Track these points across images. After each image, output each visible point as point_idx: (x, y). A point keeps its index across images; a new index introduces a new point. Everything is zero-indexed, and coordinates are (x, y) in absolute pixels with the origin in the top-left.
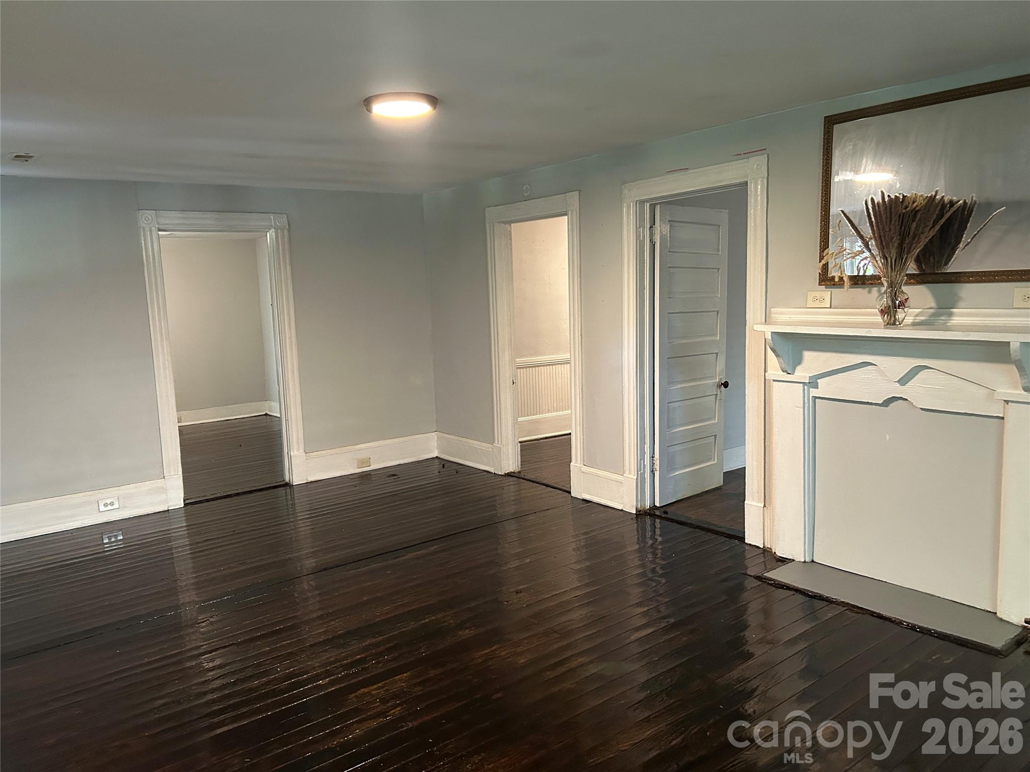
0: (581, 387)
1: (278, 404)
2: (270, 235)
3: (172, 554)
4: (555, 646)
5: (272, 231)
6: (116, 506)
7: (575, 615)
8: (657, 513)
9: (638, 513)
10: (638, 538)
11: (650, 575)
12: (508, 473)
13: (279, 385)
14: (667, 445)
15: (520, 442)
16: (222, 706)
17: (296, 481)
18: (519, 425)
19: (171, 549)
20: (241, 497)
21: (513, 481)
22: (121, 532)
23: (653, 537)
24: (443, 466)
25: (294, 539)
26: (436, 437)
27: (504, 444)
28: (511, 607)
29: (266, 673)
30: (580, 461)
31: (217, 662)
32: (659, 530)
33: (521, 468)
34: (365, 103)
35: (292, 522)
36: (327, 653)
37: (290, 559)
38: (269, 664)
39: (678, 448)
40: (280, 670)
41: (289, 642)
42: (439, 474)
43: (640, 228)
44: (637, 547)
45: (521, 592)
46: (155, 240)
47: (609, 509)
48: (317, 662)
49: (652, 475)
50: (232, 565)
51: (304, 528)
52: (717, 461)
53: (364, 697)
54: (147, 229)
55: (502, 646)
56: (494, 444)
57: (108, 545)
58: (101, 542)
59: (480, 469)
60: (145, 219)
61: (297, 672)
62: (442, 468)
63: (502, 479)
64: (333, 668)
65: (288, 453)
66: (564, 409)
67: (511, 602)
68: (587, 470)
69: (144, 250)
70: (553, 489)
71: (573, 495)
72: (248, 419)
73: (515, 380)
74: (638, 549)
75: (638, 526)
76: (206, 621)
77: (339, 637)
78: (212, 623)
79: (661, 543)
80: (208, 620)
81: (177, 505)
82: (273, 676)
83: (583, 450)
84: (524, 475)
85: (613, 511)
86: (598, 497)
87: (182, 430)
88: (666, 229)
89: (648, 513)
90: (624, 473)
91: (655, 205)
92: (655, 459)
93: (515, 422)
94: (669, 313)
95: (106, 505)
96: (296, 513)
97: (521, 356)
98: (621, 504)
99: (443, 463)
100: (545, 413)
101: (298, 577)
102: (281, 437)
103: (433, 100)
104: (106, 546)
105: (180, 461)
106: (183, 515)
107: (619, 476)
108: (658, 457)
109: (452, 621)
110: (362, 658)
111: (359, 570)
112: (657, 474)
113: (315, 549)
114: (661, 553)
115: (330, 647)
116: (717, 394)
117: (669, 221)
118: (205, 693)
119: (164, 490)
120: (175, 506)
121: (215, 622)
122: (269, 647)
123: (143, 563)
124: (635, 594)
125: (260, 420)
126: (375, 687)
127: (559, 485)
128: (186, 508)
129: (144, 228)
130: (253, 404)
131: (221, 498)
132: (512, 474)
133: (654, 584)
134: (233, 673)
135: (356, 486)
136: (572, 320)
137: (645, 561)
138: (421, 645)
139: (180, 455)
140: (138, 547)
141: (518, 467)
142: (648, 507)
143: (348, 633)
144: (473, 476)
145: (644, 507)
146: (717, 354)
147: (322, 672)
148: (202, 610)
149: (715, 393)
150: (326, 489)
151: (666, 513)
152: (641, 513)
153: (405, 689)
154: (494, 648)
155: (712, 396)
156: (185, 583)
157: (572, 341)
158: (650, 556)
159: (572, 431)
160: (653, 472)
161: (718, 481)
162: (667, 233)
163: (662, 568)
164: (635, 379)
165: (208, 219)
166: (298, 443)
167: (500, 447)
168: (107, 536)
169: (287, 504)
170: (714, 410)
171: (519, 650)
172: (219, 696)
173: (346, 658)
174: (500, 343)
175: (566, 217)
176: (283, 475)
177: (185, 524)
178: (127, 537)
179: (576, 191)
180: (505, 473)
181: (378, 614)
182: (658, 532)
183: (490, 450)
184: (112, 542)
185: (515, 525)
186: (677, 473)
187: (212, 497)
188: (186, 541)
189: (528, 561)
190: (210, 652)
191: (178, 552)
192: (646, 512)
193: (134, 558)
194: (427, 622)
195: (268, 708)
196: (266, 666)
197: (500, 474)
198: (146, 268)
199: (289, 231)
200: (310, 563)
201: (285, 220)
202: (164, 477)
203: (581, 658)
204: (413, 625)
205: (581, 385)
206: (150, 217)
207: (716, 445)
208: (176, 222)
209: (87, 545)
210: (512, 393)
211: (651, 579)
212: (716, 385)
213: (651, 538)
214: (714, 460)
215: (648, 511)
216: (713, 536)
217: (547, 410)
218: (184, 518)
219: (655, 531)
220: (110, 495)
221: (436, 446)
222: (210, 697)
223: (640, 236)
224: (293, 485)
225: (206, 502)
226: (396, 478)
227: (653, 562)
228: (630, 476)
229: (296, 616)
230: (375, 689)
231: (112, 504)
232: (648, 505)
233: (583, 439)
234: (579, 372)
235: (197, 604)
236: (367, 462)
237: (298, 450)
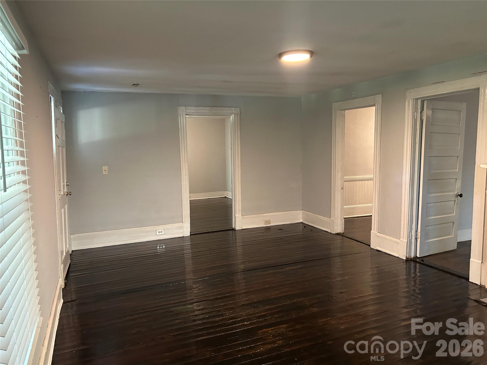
0: (378, 193)
1: (231, 193)
2: (232, 117)
3: (184, 256)
4: (360, 322)
5: (233, 116)
6: (163, 233)
7: (371, 308)
8: (418, 260)
9: (407, 259)
10: (406, 273)
11: (412, 293)
12: (337, 233)
13: (232, 184)
14: (425, 226)
15: (344, 218)
16: (203, 327)
17: (237, 228)
18: (344, 209)
19: (183, 254)
20: (214, 233)
21: (340, 237)
22: (164, 245)
23: (415, 272)
24: (305, 227)
25: (235, 255)
26: (302, 212)
27: (336, 219)
28: (338, 300)
29: (222, 315)
30: (376, 230)
31: (201, 307)
32: (418, 269)
33: (344, 231)
34: (279, 56)
35: (235, 247)
36: (249, 310)
37: (233, 264)
38: (223, 311)
39: (431, 227)
40: (228, 314)
41: (232, 302)
42: (303, 231)
43: (415, 112)
44: (405, 277)
45: (343, 293)
46: (184, 119)
47: (391, 256)
48: (244, 313)
49: (416, 240)
50: (209, 264)
51: (240, 250)
52: (454, 236)
53: (266, 333)
54: (181, 114)
55: (332, 318)
56: (331, 218)
57: (159, 250)
58: (156, 248)
59: (323, 230)
60: (181, 110)
61: (235, 317)
62: (304, 228)
63: (334, 236)
64: (252, 317)
65: (234, 215)
66: (368, 203)
67: (338, 297)
68: (380, 235)
69: (180, 123)
70: (361, 243)
71: (371, 247)
72: (218, 199)
73: (343, 187)
74: (406, 278)
75: (406, 266)
76: (197, 288)
77: (255, 303)
78: (199, 289)
79: (419, 276)
80: (198, 287)
81: (187, 235)
82: (225, 317)
83: (378, 225)
84: (346, 235)
85: (393, 257)
86: (385, 249)
87: (191, 202)
88: (430, 113)
89: (413, 260)
90: (400, 238)
91: (424, 100)
92: (418, 232)
93: (342, 208)
94: (429, 157)
95: (159, 232)
96: (237, 243)
97: (347, 176)
98: (398, 254)
99: (305, 226)
100: (358, 205)
101: (237, 273)
102: (232, 207)
103: (312, 53)
104: (158, 250)
105: (189, 215)
106: (190, 239)
107: (397, 239)
108: (420, 231)
109: (308, 303)
110: (265, 314)
111: (264, 272)
112: (419, 240)
113: (245, 260)
114: (419, 281)
115: (250, 307)
116: (455, 200)
117: (432, 109)
118: (196, 320)
119: (182, 228)
120: (186, 235)
121: (201, 289)
122: (223, 303)
123: (172, 259)
124: (403, 302)
125: (223, 199)
126: (270, 329)
127: (364, 241)
128: (191, 236)
129: (180, 114)
130: (220, 192)
131: (206, 233)
132: (340, 234)
133: (415, 298)
134: (208, 313)
135: (263, 233)
136: (375, 158)
137: (410, 285)
138: (293, 312)
139: (190, 213)
140: (171, 251)
141: (342, 230)
142: (413, 257)
143: (259, 302)
144: (320, 233)
145: (410, 256)
146: (456, 179)
147: (246, 318)
148: (195, 283)
149: (454, 200)
150: (250, 233)
151: (423, 261)
152: (409, 259)
153: (284, 332)
154: (328, 319)
155: (452, 201)
156: (189, 270)
157: (375, 169)
158: (413, 283)
159: (372, 214)
160: (416, 239)
161: (454, 247)
162: (430, 115)
163: (420, 289)
164: (409, 190)
165: (206, 110)
166: (239, 211)
167: (334, 220)
168: (159, 246)
169: (233, 239)
170: (453, 209)
171: (341, 322)
172: (202, 322)
173: (257, 313)
174: (336, 169)
175: (375, 107)
176: (232, 225)
177: (190, 244)
178: (166, 247)
179: (380, 94)
180: (336, 233)
181: (272, 294)
182: (418, 270)
183: (329, 221)
184: (160, 248)
185: (340, 259)
186: (430, 241)
187: (201, 232)
188: (190, 251)
189: (347, 278)
190: (198, 302)
191: (187, 256)
192: (412, 259)
193: (169, 256)
194: (296, 301)
195: (222, 331)
196: (222, 312)
197: (333, 233)
198: (180, 131)
199: (240, 115)
200: (242, 267)
201: (239, 110)
202: (183, 222)
203: (374, 330)
204: (289, 302)
205: (378, 192)
206: (182, 109)
207: (454, 228)
208: (193, 111)
209: (151, 249)
210: (341, 194)
211: (413, 295)
212: (455, 196)
213: (413, 273)
214: (452, 235)
215: (413, 259)
216: (449, 276)
217: (359, 203)
218: (190, 241)
219: (416, 270)
220: (161, 228)
221: (301, 217)
222: (198, 322)
223: (415, 116)
224: (236, 230)
225: (199, 234)
226: (282, 231)
227: (414, 286)
228: (403, 240)
229: (235, 291)
230: (271, 330)
231: (161, 232)
232: (413, 256)
233: (378, 219)
234: (377, 185)
235: (193, 280)
236: (269, 222)
237: (239, 214)
